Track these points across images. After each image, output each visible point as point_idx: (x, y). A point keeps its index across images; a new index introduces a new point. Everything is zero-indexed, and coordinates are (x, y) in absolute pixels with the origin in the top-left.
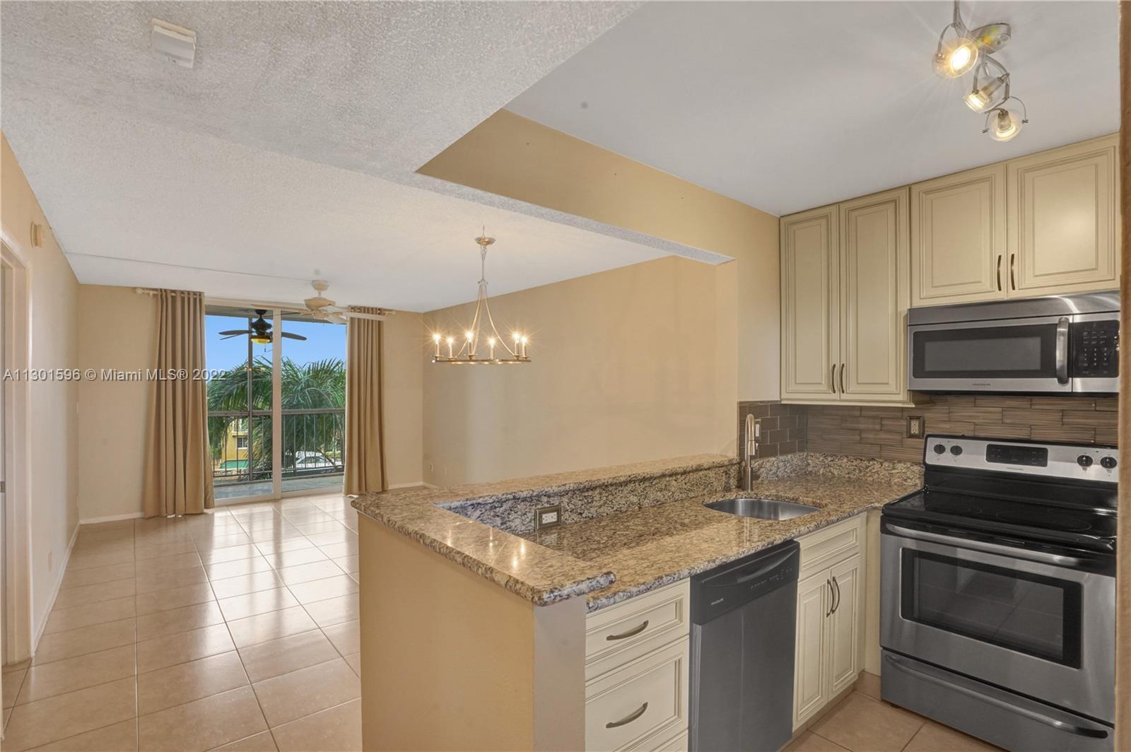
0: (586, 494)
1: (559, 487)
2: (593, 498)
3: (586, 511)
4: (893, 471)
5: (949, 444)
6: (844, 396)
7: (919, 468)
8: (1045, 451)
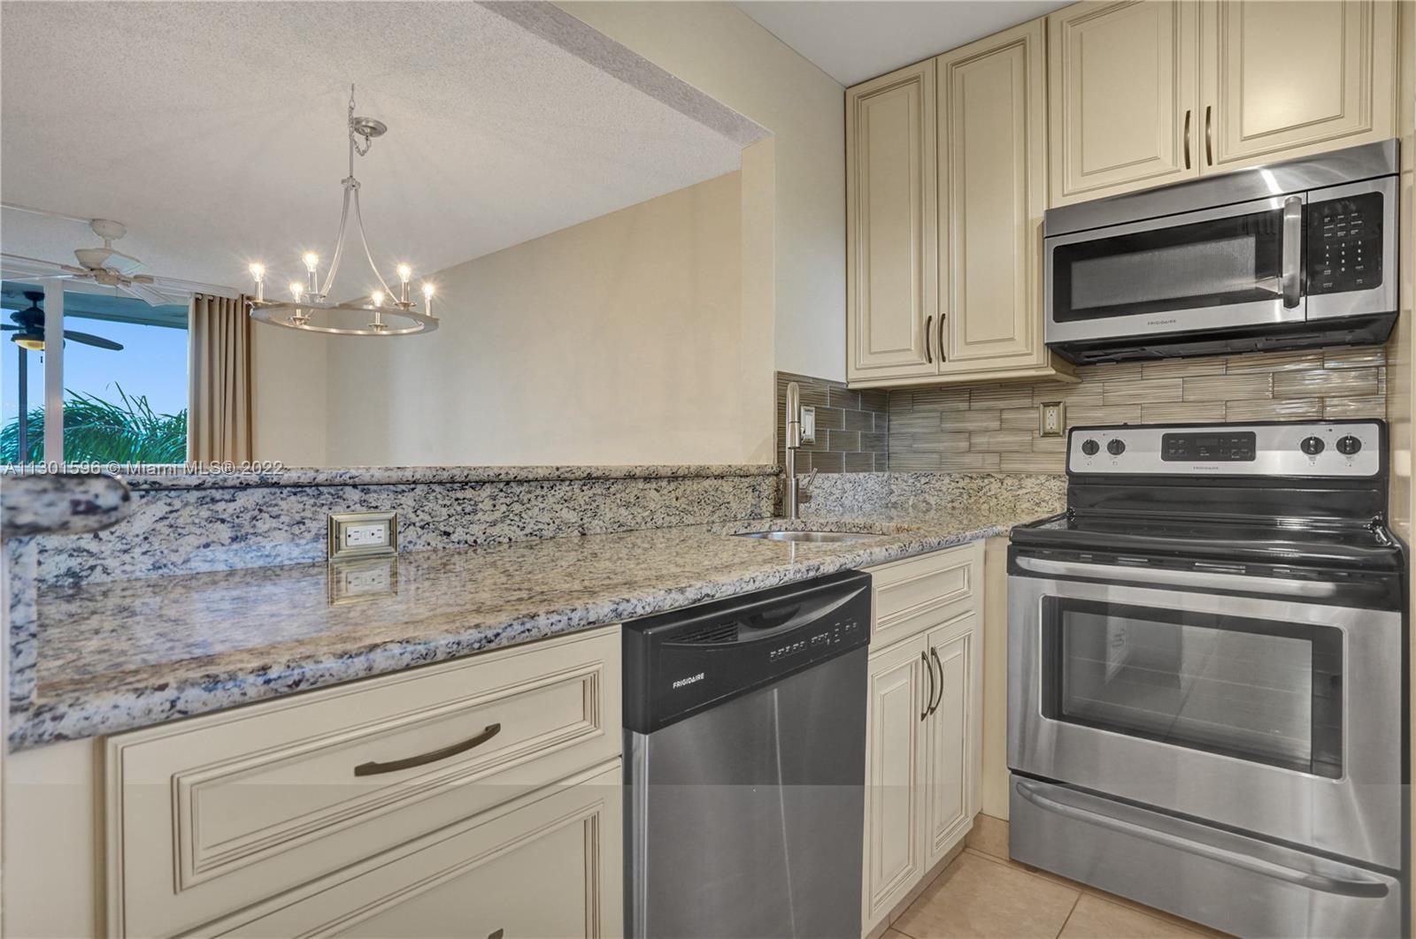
0: (460, 495)
1: (387, 469)
2: (476, 505)
3: (460, 529)
4: (1020, 492)
5: (1103, 438)
6: (945, 367)
7: (1059, 483)
8: (1252, 436)
